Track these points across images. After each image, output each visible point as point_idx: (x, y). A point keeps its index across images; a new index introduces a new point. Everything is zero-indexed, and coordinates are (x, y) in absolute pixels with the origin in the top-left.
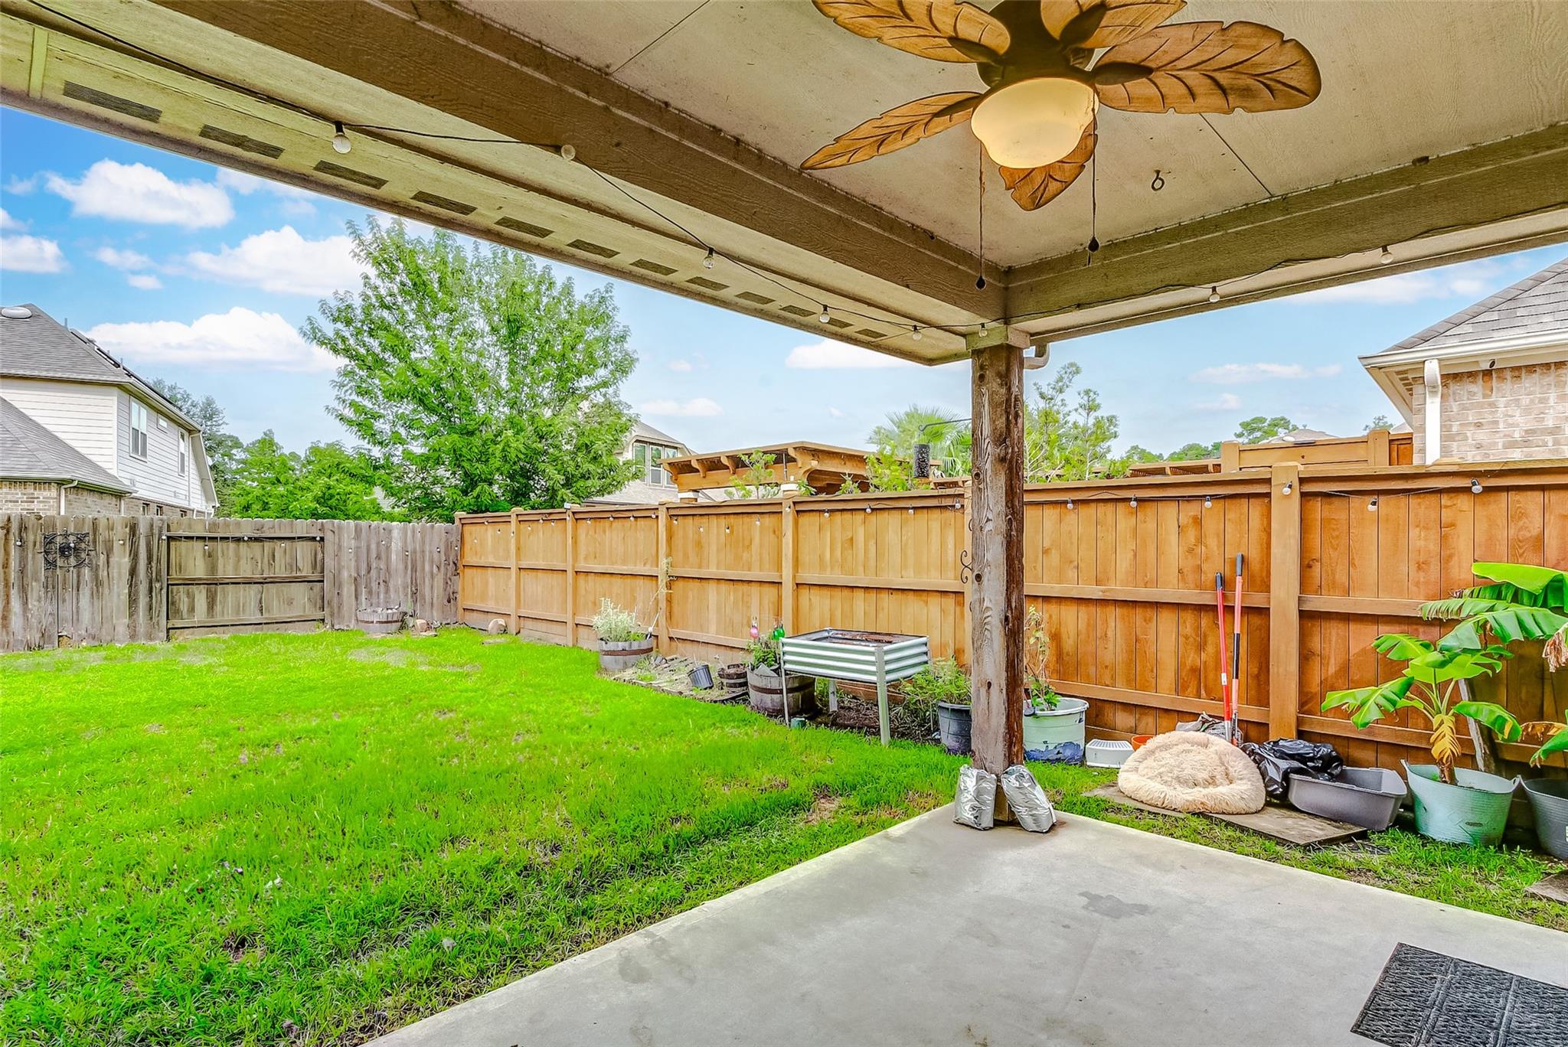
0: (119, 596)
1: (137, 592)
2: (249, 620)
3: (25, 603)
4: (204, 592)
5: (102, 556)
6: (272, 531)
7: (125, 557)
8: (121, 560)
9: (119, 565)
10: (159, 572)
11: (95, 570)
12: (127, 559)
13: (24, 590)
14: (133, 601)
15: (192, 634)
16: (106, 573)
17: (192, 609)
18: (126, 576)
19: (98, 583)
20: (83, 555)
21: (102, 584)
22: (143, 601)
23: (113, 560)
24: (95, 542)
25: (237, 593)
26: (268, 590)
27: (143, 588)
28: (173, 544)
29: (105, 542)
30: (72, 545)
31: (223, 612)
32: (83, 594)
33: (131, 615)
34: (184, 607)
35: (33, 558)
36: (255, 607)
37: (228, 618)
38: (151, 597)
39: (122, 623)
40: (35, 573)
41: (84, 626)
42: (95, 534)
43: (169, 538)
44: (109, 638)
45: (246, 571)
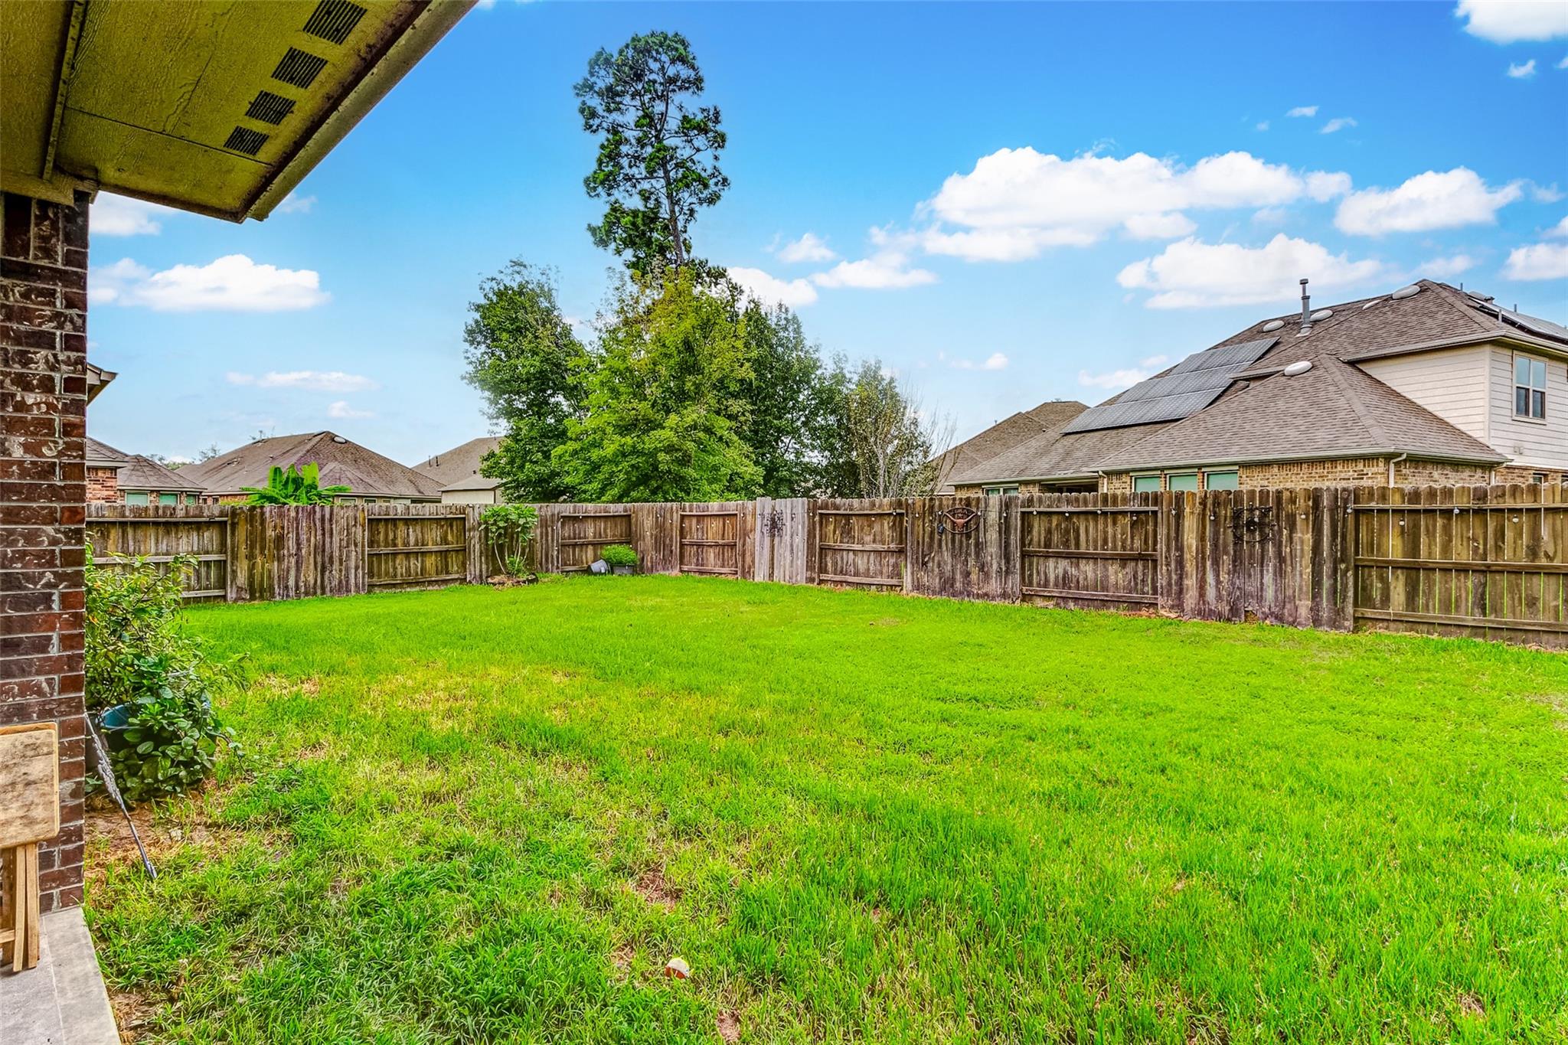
0: (1301, 575)
1: (1320, 573)
2: (1463, 620)
3: (1218, 576)
4: (1402, 578)
5: (1285, 532)
6: (1501, 500)
7: (1308, 532)
8: (1304, 537)
9: (1302, 542)
10: (1344, 550)
11: (1279, 546)
12: (1309, 535)
13: (1216, 563)
14: (1317, 583)
15: (1387, 628)
16: (1288, 550)
17: (1386, 600)
18: (1308, 555)
19: (1281, 559)
20: (1267, 530)
21: (1285, 562)
22: (1326, 583)
23: (1297, 536)
24: (1278, 516)
25: (1446, 582)
26: (1494, 583)
27: (1326, 569)
28: (1363, 520)
29: (1287, 515)
30: (1256, 520)
31: (1427, 606)
32: (1268, 571)
33: (1314, 598)
34: (1376, 595)
35: (1224, 532)
36: (1474, 603)
37: (1435, 614)
38: (1336, 580)
39: (1304, 606)
40: (1225, 546)
41: (1267, 603)
42: (1278, 509)
43: (1357, 512)
44: (1291, 619)
45: (1462, 554)
